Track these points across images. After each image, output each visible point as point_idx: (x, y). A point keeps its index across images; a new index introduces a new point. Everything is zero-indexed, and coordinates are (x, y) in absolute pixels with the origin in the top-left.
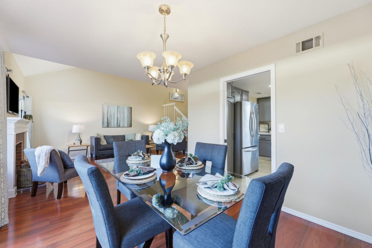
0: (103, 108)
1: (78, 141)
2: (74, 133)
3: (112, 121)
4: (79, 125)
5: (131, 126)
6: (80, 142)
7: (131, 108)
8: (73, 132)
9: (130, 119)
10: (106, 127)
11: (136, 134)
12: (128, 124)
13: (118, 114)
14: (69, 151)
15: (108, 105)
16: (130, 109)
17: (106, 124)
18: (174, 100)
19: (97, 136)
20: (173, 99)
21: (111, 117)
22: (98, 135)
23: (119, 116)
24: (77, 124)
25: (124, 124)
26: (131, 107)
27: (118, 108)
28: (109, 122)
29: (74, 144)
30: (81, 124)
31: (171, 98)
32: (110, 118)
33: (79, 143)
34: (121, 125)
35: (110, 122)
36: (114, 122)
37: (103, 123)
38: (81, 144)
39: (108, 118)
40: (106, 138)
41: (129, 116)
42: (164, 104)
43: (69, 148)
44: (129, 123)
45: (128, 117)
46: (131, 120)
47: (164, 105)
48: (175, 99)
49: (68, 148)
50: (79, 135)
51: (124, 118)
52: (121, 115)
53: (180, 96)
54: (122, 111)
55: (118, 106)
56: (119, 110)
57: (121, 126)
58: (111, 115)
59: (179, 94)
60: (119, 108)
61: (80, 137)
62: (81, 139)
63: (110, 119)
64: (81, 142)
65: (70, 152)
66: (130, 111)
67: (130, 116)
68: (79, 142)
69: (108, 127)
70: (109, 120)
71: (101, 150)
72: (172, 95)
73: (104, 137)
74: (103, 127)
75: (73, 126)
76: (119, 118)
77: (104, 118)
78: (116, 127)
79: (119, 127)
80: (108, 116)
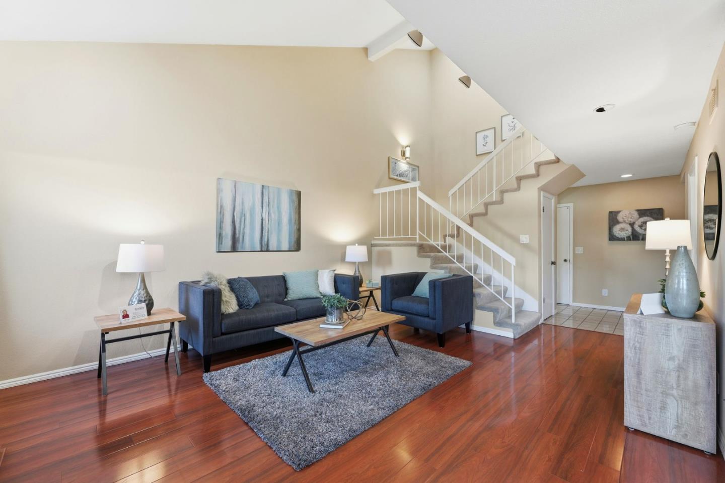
0: (219, 191)
1: (140, 301)
2: (124, 274)
3: (247, 231)
4: (143, 243)
5: (298, 246)
6: (147, 305)
7: (299, 194)
8: (120, 268)
9: (296, 227)
10: (230, 250)
11: (318, 271)
12: (290, 243)
13: (264, 209)
14: (104, 342)
15: (235, 182)
16: (295, 198)
17: (227, 243)
18: (398, 178)
20: (397, 176)
21: (245, 220)
22: (210, 278)
23: (266, 216)
24: (133, 240)
25: (279, 242)
26: (300, 192)
27: (264, 191)
28: (237, 236)
29: (126, 316)
30: (150, 240)
31: (392, 172)
32: (240, 221)
33: (144, 311)
34: (273, 245)
35: (241, 237)
36: (250, 237)
37: (220, 236)
38: (149, 314)
39: (234, 222)
40: (236, 286)
41: (294, 217)
42: (378, 186)
43: (103, 335)
44: (294, 239)
45: (290, 220)
46: (299, 230)
47: (376, 191)
48: (400, 175)
49: (100, 335)
50: (143, 281)
51: (279, 223)
52: (273, 215)
53: (411, 170)
54: (276, 201)
55: (263, 186)
56: (266, 198)
57: (271, 249)
58: (243, 214)
59: (408, 163)
60: (266, 193)
61: (145, 288)
62: (150, 296)
63: (240, 227)
64: (150, 305)
65: (107, 345)
66: (296, 203)
67: (297, 218)
68: (144, 305)
69: (234, 249)
71: (223, 334)
72: (394, 163)
73: (227, 285)
74: (219, 252)
75: (122, 246)
76: (265, 223)
77: (223, 222)
78: (259, 250)
79: (268, 251)
80: (234, 216)
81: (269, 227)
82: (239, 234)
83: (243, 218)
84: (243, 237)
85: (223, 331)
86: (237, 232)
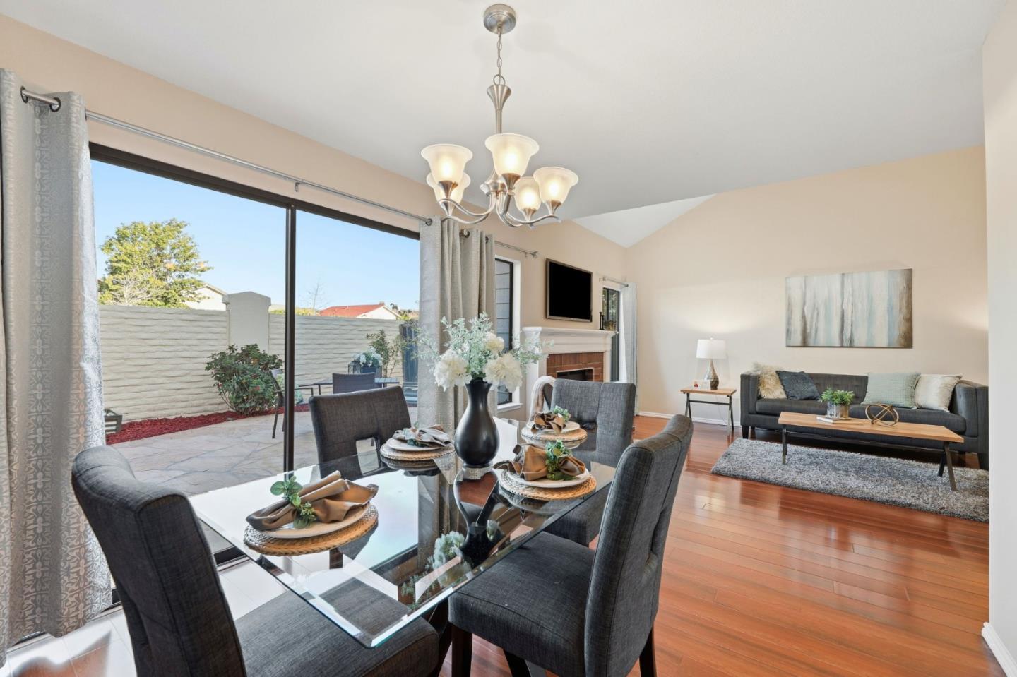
0: (787, 289)
1: (708, 378)
2: (700, 360)
3: (821, 326)
4: (712, 339)
5: (907, 342)
6: (712, 382)
7: (909, 274)
8: (698, 356)
10: (799, 345)
12: (890, 337)
13: (845, 300)
14: (689, 400)
15: (806, 278)
16: (902, 279)
17: (797, 338)
19: (755, 371)
21: (818, 314)
23: (848, 307)
24: (707, 337)
25: (871, 336)
26: (911, 270)
27: (845, 280)
28: (808, 331)
30: (717, 337)
32: (812, 316)
33: (709, 385)
34: (861, 340)
35: (814, 331)
36: (828, 330)
37: (788, 332)
38: (713, 388)
39: (804, 317)
40: (788, 378)
41: (898, 304)
43: (688, 395)
44: (899, 331)
45: (890, 309)
46: (909, 319)
50: (712, 365)
51: (871, 313)
52: (859, 305)
54: (864, 289)
55: (844, 275)
56: (848, 287)
57: (856, 344)
58: (815, 309)
60: (847, 281)
61: (714, 370)
63: (812, 322)
65: (691, 403)
67: (904, 304)
68: (709, 381)
69: (805, 344)
70: (808, 323)
71: (758, 413)
73: (775, 375)
74: (788, 346)
75: (700, 341)
76: (847, 315)
77: (791, 318)
78: (839, 345)
79: (851, 346)
80: (803, 312)
81: (854, 319)
82: (811, 328)
83: (816, 313)
84: (816, 332)
85: (757, 410)
86: (808, 327)
